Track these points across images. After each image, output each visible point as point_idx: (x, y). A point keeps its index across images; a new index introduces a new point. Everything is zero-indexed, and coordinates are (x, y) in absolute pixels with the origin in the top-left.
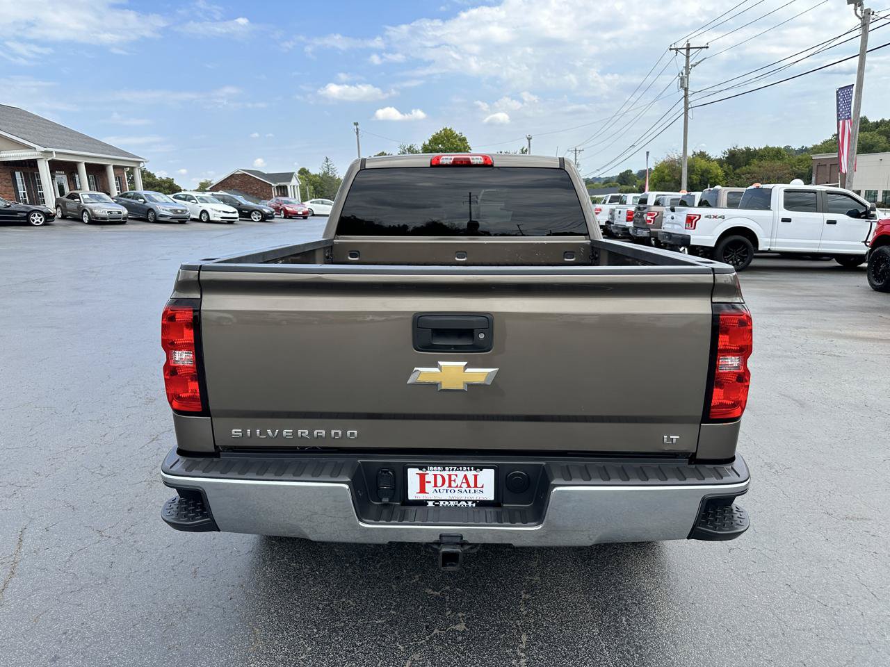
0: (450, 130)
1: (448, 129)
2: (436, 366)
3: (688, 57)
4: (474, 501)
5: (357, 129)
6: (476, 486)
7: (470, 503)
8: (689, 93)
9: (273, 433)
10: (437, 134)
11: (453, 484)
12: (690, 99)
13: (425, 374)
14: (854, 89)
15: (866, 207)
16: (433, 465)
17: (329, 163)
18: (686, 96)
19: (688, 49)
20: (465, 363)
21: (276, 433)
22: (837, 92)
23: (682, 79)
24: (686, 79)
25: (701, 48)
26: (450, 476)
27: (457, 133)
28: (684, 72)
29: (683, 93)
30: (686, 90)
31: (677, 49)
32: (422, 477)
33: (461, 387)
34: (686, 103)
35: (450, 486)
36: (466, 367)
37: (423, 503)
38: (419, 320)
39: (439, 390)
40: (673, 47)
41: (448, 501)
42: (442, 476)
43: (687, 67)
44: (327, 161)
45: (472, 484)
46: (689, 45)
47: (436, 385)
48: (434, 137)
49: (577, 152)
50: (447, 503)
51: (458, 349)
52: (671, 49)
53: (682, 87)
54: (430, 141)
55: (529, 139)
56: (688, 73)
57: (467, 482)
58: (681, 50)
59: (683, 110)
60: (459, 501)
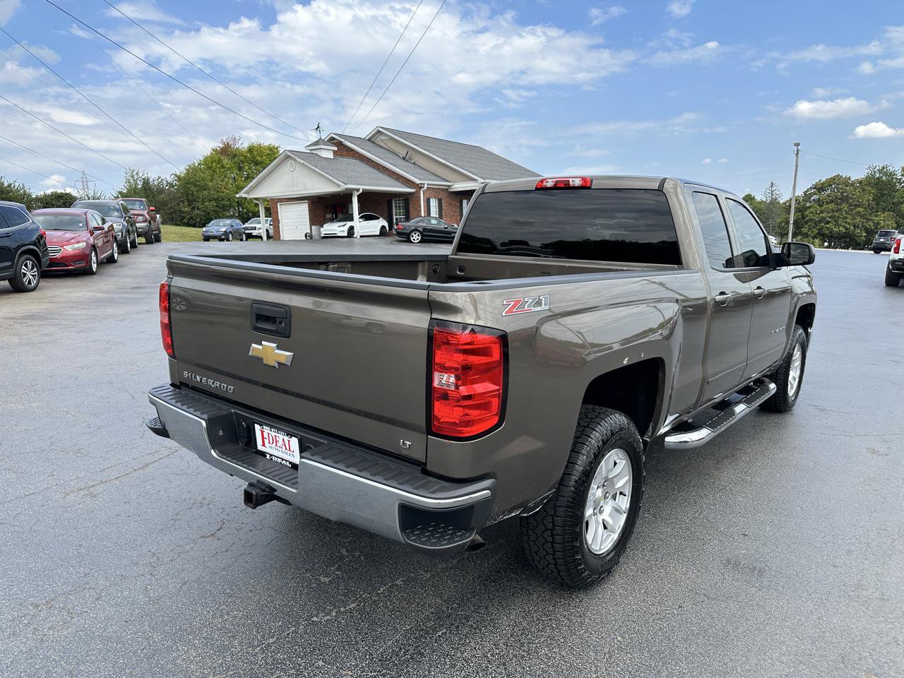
2: (261, 344)
5: (798, 150)
6: (290, 450)
7: (288, 463)
11: (278, 444)
13: (256, 349)
16: (266, 425)
17: (773, 189)
20: (275, 345)
26: (275, 437)
32: (262, 433)
33: (275, 364)
36: (277, 348)
37: (265, 455)
39: (263, 364)
41: (277, 457)
42: (272, 435)
44: (772, 187)
45: (288, 447)
47: (262, 360)
51: (271, 332)
57: (285, 445)
60: (283, 460)
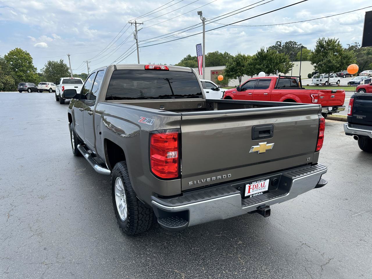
0: (20, 49)
1: (19, 48)
2: (258, 145)
3: (136, 27)
4: (263, 192)
7: (261, 193)
8: (138, 41)
9: (204, 181)
10: (12, 51)
11: (258, 188)
12: (139, 44)
13: (255, 148)
14: (202, 45)
15: (216, 87)
16: (254, 181)
18: (137, 42)
19: (136, 24)
20: (266, 143)
21: (205, 180)
22: (196, 46)
23: (135, 35)
24: (136, 36)
25: (141, 24)
26: (257, 184)
27: (24, 51)
28: (135, 32)
29: (136, 41)
30: (137, 40)
31: (132, 23)
32: (250, 187)
33: (265, 151)
34: (137, 45)
35: (257, 188)
36: (267, 144)
37: (249, 197)
38: (254, 128)
39: (258, 153)
40: (130, 22)
41: (256, 194)
42: (255, 185)
43: (136, 31)
45: (263, 186)
46: (136, 22)
47: (257, 152)
48: (10, 52)
49: (88, 63)
50: (255, 195)
51: (265, 137)
52: (129, 23)
53: (135, 38)
54: (8, 54)
55: (69, 56)
56: (137, 33)
57: (262, 186)
58: (133, 24)
59: (136, 48)
60: (259, 193)
